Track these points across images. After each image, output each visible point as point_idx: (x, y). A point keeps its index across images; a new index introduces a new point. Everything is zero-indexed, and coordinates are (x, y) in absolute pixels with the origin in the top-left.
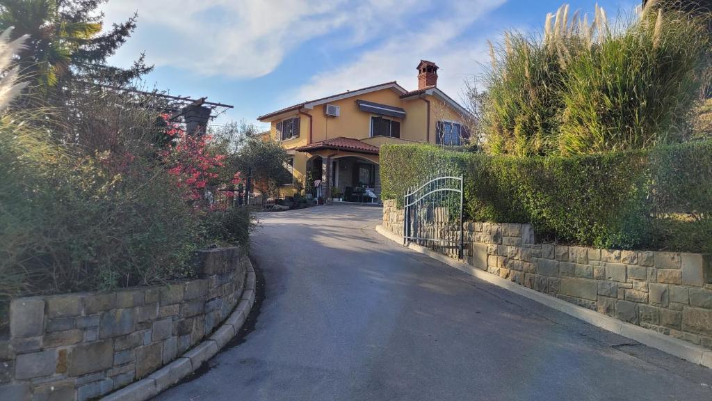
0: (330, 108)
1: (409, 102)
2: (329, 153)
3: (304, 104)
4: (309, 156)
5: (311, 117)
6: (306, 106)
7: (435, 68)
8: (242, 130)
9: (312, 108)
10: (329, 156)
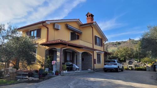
0: (57, 25)
1: (83, 28)
2: (61, 46)
3: (46, 21)
4: (47, 48)
5: (48, 28)
6: (47, 22)
7: (93, 16)
8: (9, 30)
9: (49, 24)
10: (61, 48)
